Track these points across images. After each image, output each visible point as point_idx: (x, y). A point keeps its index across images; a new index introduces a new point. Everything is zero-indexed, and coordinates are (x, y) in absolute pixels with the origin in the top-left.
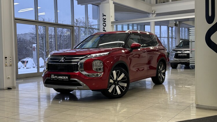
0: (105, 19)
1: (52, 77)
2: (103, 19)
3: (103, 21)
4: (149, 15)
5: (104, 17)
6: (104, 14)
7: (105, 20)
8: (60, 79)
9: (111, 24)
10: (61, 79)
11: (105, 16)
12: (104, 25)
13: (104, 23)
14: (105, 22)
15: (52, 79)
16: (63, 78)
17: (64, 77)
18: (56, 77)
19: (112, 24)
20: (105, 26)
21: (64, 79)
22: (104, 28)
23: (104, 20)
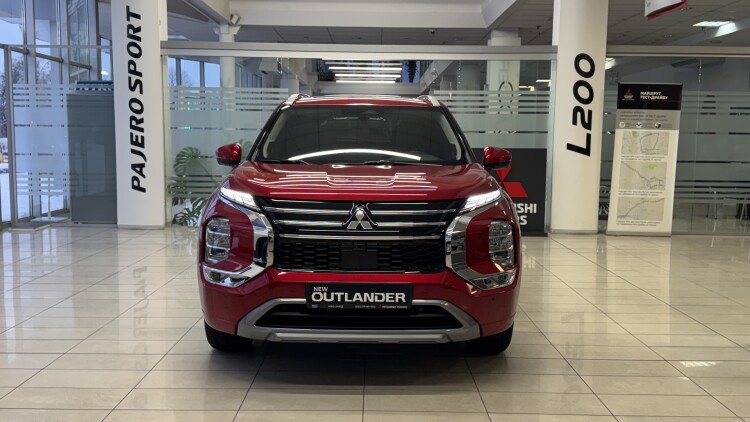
0: (138, 30)
1: (317, 297)
2: (130, 27)
3: (130, 36)
4: (219, 28)
5: (134, 22)
6: (131, 11)
7: (137, 34)
8: (363, 303)
9: (158, 51)
10: (368, 303)
11: (138, 16)
12: (135, 50)
13: (131, 44)
14: (139, 39)
15: (314, 306)
16: (380, 297)
17: (387, 297)
18: (339, 294)
19: (166, 51)
20: (138, 56)
21: (385, 303)
22: (131, 62)
23: (131, 32)
